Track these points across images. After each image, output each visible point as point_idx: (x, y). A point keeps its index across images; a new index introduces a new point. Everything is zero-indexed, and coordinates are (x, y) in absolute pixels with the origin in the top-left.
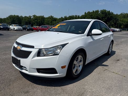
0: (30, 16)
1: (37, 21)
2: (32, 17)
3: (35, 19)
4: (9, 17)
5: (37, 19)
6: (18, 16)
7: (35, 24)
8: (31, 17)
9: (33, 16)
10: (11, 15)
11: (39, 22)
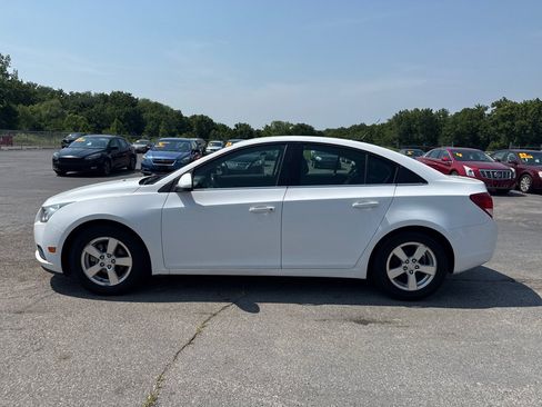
0: (479, 107)
1: (513, 124)
2: (488, 112)
3: (504, 119)
4: (396, 117)
5: (512, 117)
6: (428, 112)
7: (496, 139)
8: (486, 109)
9: (493, 105)
10: (403, 109)
11: (523, 128)
